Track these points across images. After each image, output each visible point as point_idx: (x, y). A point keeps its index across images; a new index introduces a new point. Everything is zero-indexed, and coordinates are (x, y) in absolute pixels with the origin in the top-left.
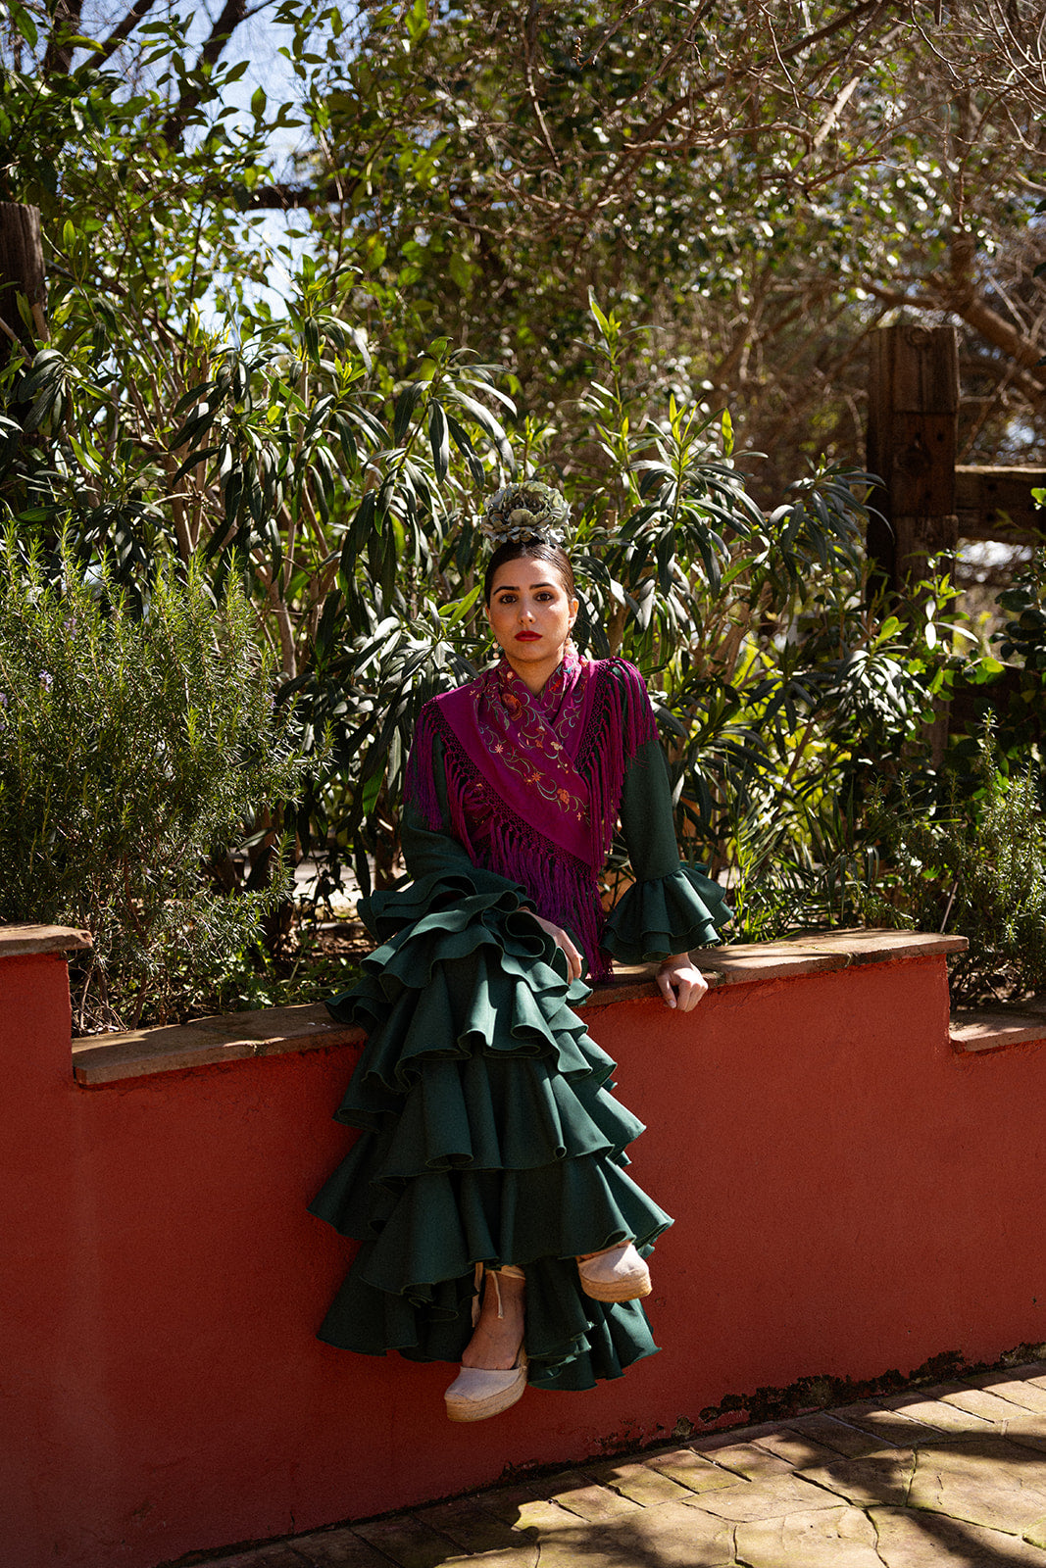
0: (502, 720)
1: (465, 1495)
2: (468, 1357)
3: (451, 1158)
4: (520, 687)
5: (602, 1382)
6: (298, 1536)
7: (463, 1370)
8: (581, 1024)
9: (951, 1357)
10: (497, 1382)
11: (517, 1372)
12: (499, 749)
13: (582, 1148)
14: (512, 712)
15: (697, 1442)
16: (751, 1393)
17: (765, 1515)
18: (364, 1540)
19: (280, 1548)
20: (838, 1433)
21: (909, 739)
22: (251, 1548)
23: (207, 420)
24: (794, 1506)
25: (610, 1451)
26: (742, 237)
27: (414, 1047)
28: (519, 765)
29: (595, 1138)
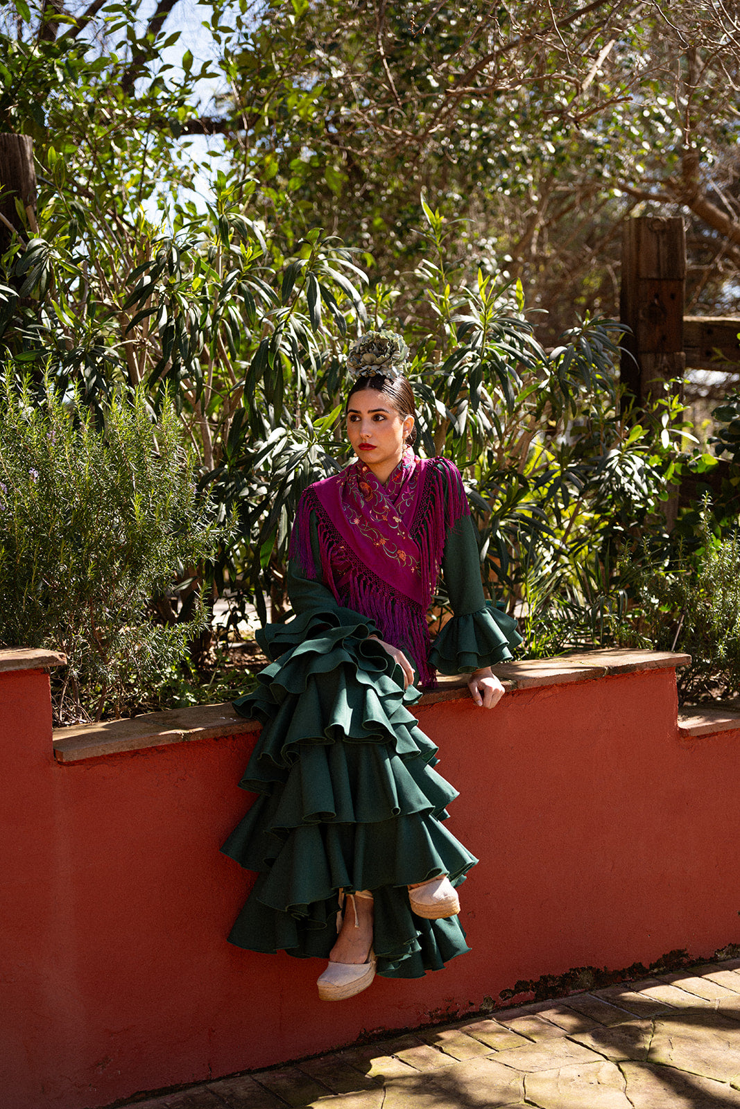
0: (359, 500)
1: (333, 1052)
2: (334, 955)
3: (321, 815)
4: (372, 478)
6: (214, 1081)
7: (330, 963)
8: (414, 719)
9: (680, 953)
10: (355, 973)
11: (368, 966)
12: (356, 522)
13: (412, 808)
14: (366, 495)
15: (498, 1014)
16: (536, 979)
17: (546, 1067)
18: (260, 1084)
19: (201, 1089)
20: (598, 1008)
21: (650, 512)
22: (181, 1090)
23: (150, 288)
24: (566, 1061)
25: (436, 1021)
26: (532, 153)
27: (294, 736)
28: (371, 533)
29: (421, 801)
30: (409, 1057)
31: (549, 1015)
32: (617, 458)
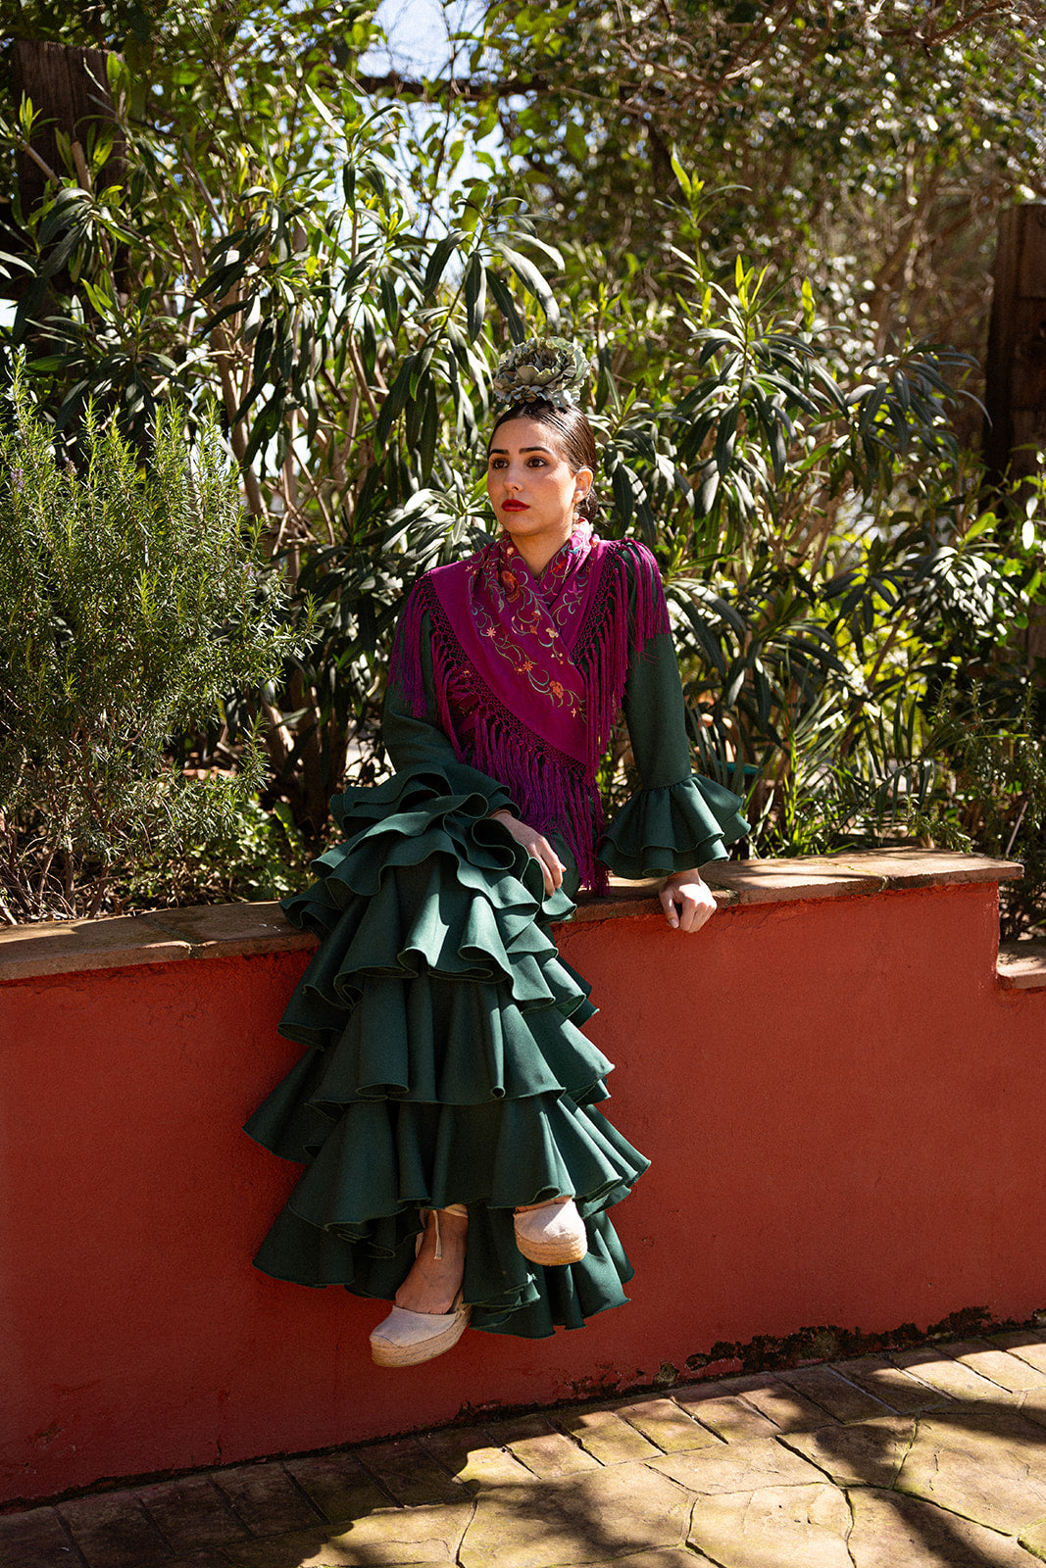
0: (497, 600)
1: (416, 1433)
2: (402, 1296)
3: (388, 1088)
4: (521, 565)
5: (559, 1329)
6: (224, 1467)
7: (395, 1309)
8: (551, 946)
9: (977, 1312)
10: (428, 1328)
11: (452, 1317)
12: (491, 633)
13: (526, 1088)
14: (509, 592)
15: (681, 1391)
16: (746, 1341)
17: (733, 1487)
18: (293, 1478)
19: (200, 1481)
20: (837, 1393)
21: (1000, 644)
22: (170, 1478)
23: (238, 269)
24: (766, 1479)
25: (582, 1396)
26: (907, 132)
27: (354, 963)
28: (511, 652)
29: (545, 1078)
30: (528, 1452)
31: (759, 1398)
32: (951, 560)
